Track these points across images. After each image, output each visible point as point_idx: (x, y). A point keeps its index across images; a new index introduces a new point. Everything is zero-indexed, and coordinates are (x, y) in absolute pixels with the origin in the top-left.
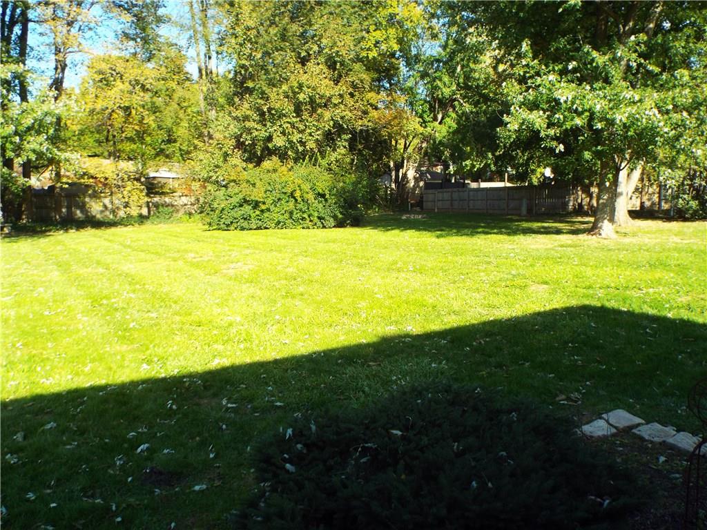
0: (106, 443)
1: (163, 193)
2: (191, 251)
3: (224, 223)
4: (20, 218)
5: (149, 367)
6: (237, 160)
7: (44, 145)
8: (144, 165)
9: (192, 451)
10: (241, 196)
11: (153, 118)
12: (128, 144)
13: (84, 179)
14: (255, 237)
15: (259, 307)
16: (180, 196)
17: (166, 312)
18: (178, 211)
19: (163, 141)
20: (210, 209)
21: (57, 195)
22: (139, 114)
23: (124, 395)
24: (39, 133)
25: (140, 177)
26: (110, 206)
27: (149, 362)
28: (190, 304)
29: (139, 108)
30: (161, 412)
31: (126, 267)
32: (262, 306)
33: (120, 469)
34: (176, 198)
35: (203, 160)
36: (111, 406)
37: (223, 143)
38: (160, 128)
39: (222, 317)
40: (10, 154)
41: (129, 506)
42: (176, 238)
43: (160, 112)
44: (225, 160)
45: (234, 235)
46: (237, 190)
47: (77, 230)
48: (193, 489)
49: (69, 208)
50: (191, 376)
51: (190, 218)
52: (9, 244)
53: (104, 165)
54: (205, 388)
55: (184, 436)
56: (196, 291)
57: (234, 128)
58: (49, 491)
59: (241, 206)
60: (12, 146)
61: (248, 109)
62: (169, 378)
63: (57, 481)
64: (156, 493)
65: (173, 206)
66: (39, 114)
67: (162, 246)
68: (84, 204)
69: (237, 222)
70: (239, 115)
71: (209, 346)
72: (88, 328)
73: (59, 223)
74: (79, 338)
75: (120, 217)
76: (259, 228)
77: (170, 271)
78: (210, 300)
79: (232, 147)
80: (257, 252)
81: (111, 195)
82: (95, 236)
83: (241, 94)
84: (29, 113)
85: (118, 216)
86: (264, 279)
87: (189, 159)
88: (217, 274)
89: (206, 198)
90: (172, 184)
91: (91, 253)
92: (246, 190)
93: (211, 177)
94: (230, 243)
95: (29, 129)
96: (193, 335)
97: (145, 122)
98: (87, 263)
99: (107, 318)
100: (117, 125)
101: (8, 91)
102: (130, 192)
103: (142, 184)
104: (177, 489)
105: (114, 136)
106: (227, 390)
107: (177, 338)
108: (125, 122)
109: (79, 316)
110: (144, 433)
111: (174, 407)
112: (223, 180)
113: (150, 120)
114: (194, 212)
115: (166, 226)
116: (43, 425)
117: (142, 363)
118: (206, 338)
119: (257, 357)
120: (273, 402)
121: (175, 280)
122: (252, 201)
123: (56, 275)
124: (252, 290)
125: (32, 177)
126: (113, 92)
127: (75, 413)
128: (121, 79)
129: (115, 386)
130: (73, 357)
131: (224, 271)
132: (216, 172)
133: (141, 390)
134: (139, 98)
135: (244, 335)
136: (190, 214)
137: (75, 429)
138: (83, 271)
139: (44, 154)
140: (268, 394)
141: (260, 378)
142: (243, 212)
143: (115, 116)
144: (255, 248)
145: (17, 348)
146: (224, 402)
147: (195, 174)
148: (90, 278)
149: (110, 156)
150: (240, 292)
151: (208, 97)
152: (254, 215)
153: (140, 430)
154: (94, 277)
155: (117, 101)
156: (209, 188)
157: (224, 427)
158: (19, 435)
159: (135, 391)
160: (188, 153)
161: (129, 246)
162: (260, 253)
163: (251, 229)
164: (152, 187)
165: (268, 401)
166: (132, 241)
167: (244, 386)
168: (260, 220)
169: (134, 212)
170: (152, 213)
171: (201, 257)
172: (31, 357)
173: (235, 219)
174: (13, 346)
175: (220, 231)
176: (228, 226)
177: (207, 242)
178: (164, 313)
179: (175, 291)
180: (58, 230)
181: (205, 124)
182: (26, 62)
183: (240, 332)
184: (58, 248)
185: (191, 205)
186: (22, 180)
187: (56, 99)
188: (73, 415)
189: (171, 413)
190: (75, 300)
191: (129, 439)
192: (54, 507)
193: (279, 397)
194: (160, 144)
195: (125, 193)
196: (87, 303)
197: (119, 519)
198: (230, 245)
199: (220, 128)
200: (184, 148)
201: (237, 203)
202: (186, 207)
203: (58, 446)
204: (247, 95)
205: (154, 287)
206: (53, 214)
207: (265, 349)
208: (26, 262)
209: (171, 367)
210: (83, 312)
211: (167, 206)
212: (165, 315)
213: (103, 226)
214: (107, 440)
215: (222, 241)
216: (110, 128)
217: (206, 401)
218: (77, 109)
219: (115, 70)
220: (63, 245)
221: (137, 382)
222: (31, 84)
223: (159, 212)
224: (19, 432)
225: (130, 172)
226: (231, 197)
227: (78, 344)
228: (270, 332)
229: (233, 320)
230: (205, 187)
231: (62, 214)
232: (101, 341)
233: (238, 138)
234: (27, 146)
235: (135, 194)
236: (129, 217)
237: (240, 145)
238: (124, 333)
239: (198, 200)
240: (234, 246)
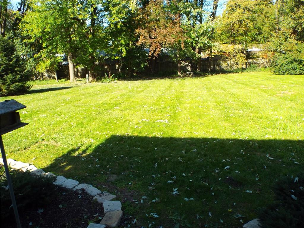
0: (213, 162)
1: (254, 58)
2: (263, 84)
3: (282, 71)
4: (196, 70)
5: (235, 134)
6: (292, 40)
7: (206, 40)
8: (246, 45)
9: (248, 174)
10: (292, 58)
11: (252, 23)
12: (240, 37)
13: (220, 53)
14: (297, 78)
15: (294, 113)
16: (261, 59)
17: (247, 111)
18: (259, 66)
19: (256, 34)
20: (275, 65)
21: (210, 60)
22: (246, 23)
23: (223, 144)
24: (205, 36)
25: (244, 51)
26: (230, 64)
27: (236, 132)
28: (258, 108)
29: (246, 20)
30: (237, 154)
31: (233, 91)
32: (296, 113)
33: (217, 174)
34: (259, 60)
35: (275, 41)
36: (217, 147)
37: (285, 32)
38: (255, 28)
39: (273, 116)
40: (194, 45)
41: (218, 190)
42: (257, 78)
43: (256, 20)
44: (286, 40)
45: (286, 77)
46: (290, 55)
47: (216, 75)
48: (246, 191)
49: (214, 66)
50: (253, 141)
51: (265, 69)
52: (192, 80)
53: (229, 47)
54: (260, 148)
55: (246, 167)
56: (262, 103)
57: (292, 24)
58: (190, 175)
59: (292, 63)
60: (195, 42)
61: (302, 13)
62: (244, 140)
63: (194, 172)
64: (230, 188)
65: (257, 63)
66: (205, 28)
67: (250, 82)
68: (220, 63)
69: (289, 71)
70: (296, 17)
71: (264, 129)
72: (214, 115)
73: (210, 72)
74: (210, 118)
75: (234, 69)
76: (301, 74)
77: (251, 93)
78: (268, 107)
79: (290, 34)
80: (297, 86)
81: (231, 60)
82: (222, 77)
83: (298, 6)
84: (202, 28)
85: (233, 68)
86: (299, 99)
87: (267, 41)
88: (274, 96)
89: (274, 60)
90: (258, 54)
91: (220, 84)
92: (295, 55)
93: (277, 49)
94: (283, 81)
95: (201, 34)
96: (257, 123)
97: (248, 26)
98: (218, 88)
99: (222, 111)
100: (236, 29)
101: (196, 20)
102: (238, 58)
103: (244, 54)
104: (239, 189)
105: (234, 34)
106: (270, 151)
107: (250, 123)
108: (239, 27)
109: (211, 109)
110: (229, 161)
111: (243, 153)
112: (284, 50)
113: (250, 25)
114: (267, 66)
115: (253, 73)
116: (192, 149)
117: (233, 132)
118: (264, 125)
119: (288, 138)
120: (293, 161)
121: (253, 97)
122: (298, 60)
123: (205, 92)
124: (291, 104)
125: (201, 53)
126: (235, 14)
127: (204, 147)
128: (239, 7)
129: (220, 139)
130: (207, 125)
131: (278, 94)
132: (281, 47)
133: (231, 143)
134: (246, 15)
135: (283, 126)
136: (265, 67)
137: (203, 153)
138: (215, 91)
139: (206, 44)
140: (291, 157)
141: (288, 148)
142: (293, 66)
143: (235, 25)
144: (297, 84)
145: (188, 119)
146: (268, 156)
147: (269, 48)
148: (218, 94)
149: (232, 43)
150: (284, 105)
151: (280, 10)
152: (299, 67)
153: (227, 160)
154: (219, 94)
155: (236, 18)
156: (276, 55)
157: (266, 167)
158: (184, 151)
159: (228, 143)
160: (268, 38)
161: (236, 82)
162: (299, 86)
163: (296, 74)
164: (249, 56)
165: (291, 160)
166: (237, 79)
167: (279, 150)
168: (302, 70)
169: (240, 67)
170: (248, 67)
171: (267, 87)
172: (192, 123)
173: (288, 69)
174: (187, 118)
175: (279, 75)
176: (284, 73)
177: (272, 80)
178: (246, 111)
179: (252, 102)
180: (209, 74)
181: (277, 23)
182: (203, 7)
183: (281, 124)
184: (208, 82)
185: (266, 63)
186: (198, 55)
187: (212, 20)
188: (203, 148)
189: (241, 156)
190: (210, 103)
191: (222, 163)
192: (191, 181)
193: (297, 159)
194: (255, 36)
195: (236, 58)
196: (215, 104)
197: (213, 194)
198: (284, 82)
199: (285, 25)
200: (266, 37)
201: (290, 61)
202: (264, 64)
203: (196, 159)
204: (302, 6)
205: (243, 100)
206: (208, 68)
207: (294, 134)
208: (196, 87)
209: (245, 136)
210: (213, 108)
211: (254, 64)
212: (246, 112)
213: (226, 73)
214: (214, 161)
215: (279, 80)
216: (233, 30)
217: (259, 154)
218: (220, 24)
219: (237, 4)
220: (210, 80)
221: (230, 139)
222: (204, 16)
223: (251, 67)
224: (184, 150)
225: (240, 49)
226: (287, 59)
227: (209, 120)
228: (298, 126)
229: (279, 118)
230: (274, 54)
231: (211, 68)
232: (218, 120)
233: (294, 29)
234: (200, 41)
235: (240, 59)
236: (237, 68)
237: (295, 32)
238: (227, 118)
239: (270, 60)
240: (286, 82)
